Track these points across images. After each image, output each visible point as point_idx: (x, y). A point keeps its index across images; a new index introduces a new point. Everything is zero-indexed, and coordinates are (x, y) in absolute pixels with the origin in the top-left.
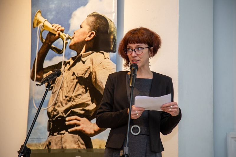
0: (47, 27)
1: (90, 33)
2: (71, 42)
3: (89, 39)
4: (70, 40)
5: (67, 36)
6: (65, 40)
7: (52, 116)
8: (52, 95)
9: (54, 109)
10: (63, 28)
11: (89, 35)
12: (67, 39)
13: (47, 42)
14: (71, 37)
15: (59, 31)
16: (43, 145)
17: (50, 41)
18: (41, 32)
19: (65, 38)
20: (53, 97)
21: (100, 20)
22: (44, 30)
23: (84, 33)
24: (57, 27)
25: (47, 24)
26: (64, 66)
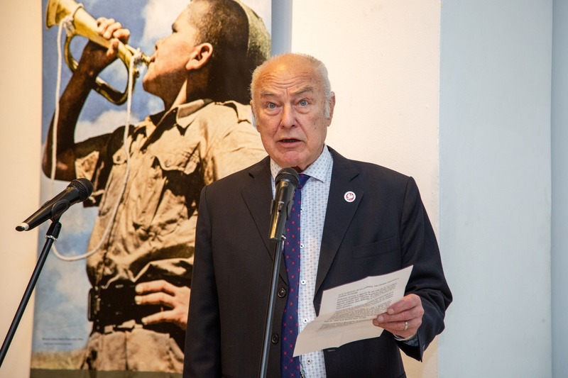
0: (82, 25)
1: (199, 48)
2: (147, 73)
3: (195, 64)
4: (144, 65)
5: (137, 54)
6: (132, 64)
7: (99, 277)
8: (98, 219)
9: (105, 258)
10: (126, 32)
11: (196, 53)
12: (139, 61)
13: (84, 68)
14: (148, 59)
15: (115, 40)
16: (77, 358)
17: (91, 68)
18: (68, 41)
19: (132, 59)
20: (103, 225)
21: (225, 13)
22: (75, 35)
23: (183, 48)
24: (111, 29)
25: (84, 18)
26: (130, 139)
